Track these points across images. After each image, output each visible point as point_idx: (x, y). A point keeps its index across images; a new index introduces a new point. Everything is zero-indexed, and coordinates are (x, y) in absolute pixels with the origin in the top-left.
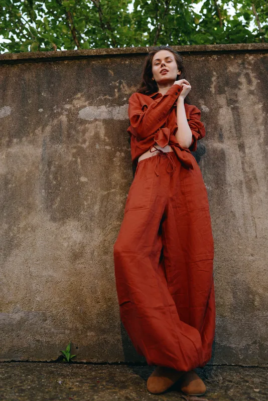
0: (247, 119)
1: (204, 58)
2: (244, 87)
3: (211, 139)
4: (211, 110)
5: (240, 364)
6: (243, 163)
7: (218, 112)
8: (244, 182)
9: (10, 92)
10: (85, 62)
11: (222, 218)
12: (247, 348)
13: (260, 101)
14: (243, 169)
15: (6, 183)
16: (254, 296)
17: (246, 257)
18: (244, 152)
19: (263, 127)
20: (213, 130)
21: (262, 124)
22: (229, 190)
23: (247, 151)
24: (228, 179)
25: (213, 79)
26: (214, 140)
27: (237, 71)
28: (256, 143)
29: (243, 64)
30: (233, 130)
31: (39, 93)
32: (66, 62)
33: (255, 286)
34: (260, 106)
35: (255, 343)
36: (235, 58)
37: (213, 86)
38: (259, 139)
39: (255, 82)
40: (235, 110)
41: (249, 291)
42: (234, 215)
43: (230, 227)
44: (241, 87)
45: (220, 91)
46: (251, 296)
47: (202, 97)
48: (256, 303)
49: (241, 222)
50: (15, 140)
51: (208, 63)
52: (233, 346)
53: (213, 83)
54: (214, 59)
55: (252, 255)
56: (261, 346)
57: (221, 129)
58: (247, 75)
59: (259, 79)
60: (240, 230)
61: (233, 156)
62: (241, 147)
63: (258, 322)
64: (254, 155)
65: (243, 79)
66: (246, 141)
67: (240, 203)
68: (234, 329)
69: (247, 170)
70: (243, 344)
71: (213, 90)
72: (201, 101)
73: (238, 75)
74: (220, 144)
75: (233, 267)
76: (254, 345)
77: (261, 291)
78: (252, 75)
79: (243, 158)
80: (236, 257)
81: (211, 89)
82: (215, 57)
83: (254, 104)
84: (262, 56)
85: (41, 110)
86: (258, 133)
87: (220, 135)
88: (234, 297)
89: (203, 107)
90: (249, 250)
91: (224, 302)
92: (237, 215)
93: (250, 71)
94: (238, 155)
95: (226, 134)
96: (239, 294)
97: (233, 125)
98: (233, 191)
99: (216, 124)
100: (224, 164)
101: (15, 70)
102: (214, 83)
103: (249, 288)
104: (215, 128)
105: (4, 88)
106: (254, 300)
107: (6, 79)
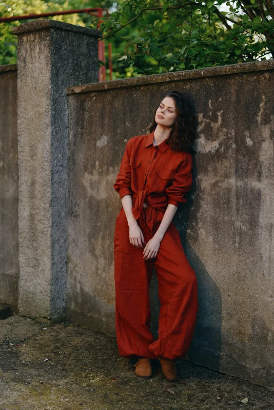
1: (256, 77)
3: (251, 177)
4: (254, 143)
5: (250, 381)
7: (260, 147)
9: (106, 121)
10: (155, 87)
11: (251, 259)
12: (257, 371)
16: (268, 332)
17: (267, 298)
20: (253, 167)
22: (260, 233)
24: (261, 220)
25: (262, 105)
26: (253, 178)
30: (272, 168)
31: (125, 123)
32: (142, 88)
33: (269, 324)
35: (264, 368)
37: (259, 114)
41: (264, 327)
42: (262, 258)
43: (258, 268)
45: (266, 121)
46: (265, 331)
47: (248, 128)
48: (269, 338)
49: (267, 265)
50: (111, 169)
51: (259, 84)
52: (248, 366)
53: (260, 110)
54: (265, 78)
55: (271, 297)
56: (268, 372)
57: (261, 167)
60: (265, 271)
61: (268, 197)
63: (268, 354)
67: (267, 246)
68: (250, 354)
70: (255, 367)
71: (259, 119)
72: (247, 134)
74: (258, 184)
75: (254, 304)
76: (263, 370)
80: (258, 296)
81: (257, 118)
82: (267, 75)
87: (259, 173)
88: (253, 330)
89: (248, 140)
90: (270, 291)
91: (244, 332)
92: (264, 258)
95: (265, 172)
96: (256, 327)
97: (272, 162)
98: (264, 233)
99: (257, 160)
100: (259, 205)
101: (108, 97)
102: (262, 110)
103: (265, 324)
104: (256, 165)
105: (102, 117)
106: (267, 335)
107: (103, 108)
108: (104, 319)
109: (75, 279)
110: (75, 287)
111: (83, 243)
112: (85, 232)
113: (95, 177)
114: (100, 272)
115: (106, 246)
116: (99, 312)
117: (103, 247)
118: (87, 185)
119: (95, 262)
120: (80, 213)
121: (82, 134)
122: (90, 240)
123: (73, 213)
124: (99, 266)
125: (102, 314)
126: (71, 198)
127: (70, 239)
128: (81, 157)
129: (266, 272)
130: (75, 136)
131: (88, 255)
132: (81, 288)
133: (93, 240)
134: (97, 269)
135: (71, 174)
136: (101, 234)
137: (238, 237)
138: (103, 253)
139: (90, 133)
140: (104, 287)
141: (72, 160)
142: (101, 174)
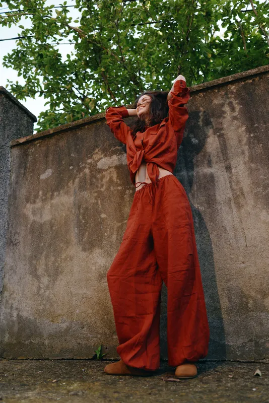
0: (232, 142)
1: (191, 98)
2: (228, 115)
3: (201, 166)
4: (200, 141)
5: (238, 360)
6: (230, 182)
7: (205, 142)
8: (232, 198)
9: (50, 158)
10: (99, 123)
11: (215, 233)
12: (244, 345)
13: (243, 124)
14: (231, 187)
15: (52, 227)
16: (247, 298)
17: (238, 265)
18: (231, 173)
19: (247, 147)
20: (202, 158)
21: (246, 144)
22: (219, 208)
23: (233, 170)
24: (218, 198)
25: (201, 114)
26: (204, 166)
27: (221, 102)
28: (242, 163)
29: (226, 94)
30: (220, 155)
31: (70, 155)
32: (86, 127)
33: (247, 290)
34: (244, 129)
35: (251, 341)
36: (219, 91)
37: (200, 120)
38: (244, 158)
39: (237, 107)
40: (221, 136)
41: (242, 295)
42: (225, 230)
43: (223, 240)
44: (225, 115)
45: (207, 124)
46: (244, 299)
47: (192, 132)
48: (250, 305)
49: (232, 234)
50: (55, 194)
51: (196, 101)
52: (231, 344)
53: (200, 118)
54: (200, 97)
55: (243, 263)
56: (257, 343)
57: (209, 156)
58: (230, 104)
59: (241, 105)
60: (231, 241)
61: (221, 177)
62: (228, 168)
63: (253, 323)
64: (240, 173)
65: (227, 109)
66: (232, 163)
67: (230, 218)
68: (231, 329)
69: (235, 187)
70: (240, 342)
71: (201, 123)
72: (191, 136)
73: (222, 105)
74: (209, 169)
75: (226, 275)
76: (250, 343)
77: (253, 294)
78: (235, 102)
79: (230, 177)
80: (229, 266)
81: (199, 123)
82: (201, 94)
83: (238, 128)
84: (243, 83)
85: (71, 167)
86: (243, 153)
87: (209, 161)
88: (229, 301)
89: (193, 140)
90: (241, 258)
91: (220, 306)
92: (228, 228)
93: (232, 100)
94: (226, 176)
95: (214, 159)
96: (233, 298)
97: (220, 150)
98: (223, 208)
99: (205, 152)
100: (214, 186)
101: (53, 141)
102: (202, 117)
103: (242, 292)
104: (204, 156)
105: (46, 156)
106: (247, 303)
107: (48, 149)
108: (47, 342)
109: (11, 307)
110: (11, 316)
111: (22, 267)
112: (25, 256)
113: (39, 204)
114: (42, 291)
115: (50, 263)
116: (40, 335)
117: (46, 265)
118: (29, 213)
119: (36, 283)
120: (21, 239)
121: (25, 174)
122: (31, 263)
123: (12, 242)
124: (42, 286)
125: (45, 336)
126: (10, 230)
127: (8, 267)
128: (23, 192)
129: (233, 242)
130: (17, 177)
131: (29, 278)
132: (18, 315)
133: (34, 262)
134: (39, 288)
135: (12, 208)
136: (44, 253)
137: (197, 218)
138: (47, 271)
139: (33, 171)
140: (48, 306)
141: (14, 196)
142: (44, 201)
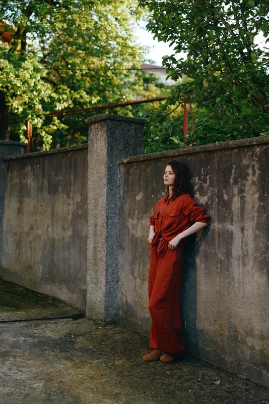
0: (249, 207)
1: (229, 152)
2: (250, 178)
3: (227, 222)
4: (229, 198)
5: (228, 370)
6: (242, 242)
7: (232, 201)
8: (241, 256)
9: (142, 183)
11: (228, 280)
12: (232, 362)
13: (258, 191)
14: (242, 246)
15: (142, 243)
16: (238, 334)
17: (237, 309)
18: (244, 234)
19: (257, 214)
20: (228, 215)
21: (256, 211)
22: (233, 262)
23: (245, 232)
24: (233, 253)
25: (233, 171)
27: (248, 163)
28: (251, 228)
29: (252, 156)
30: (239, 216)
31: (153, 184)
32: (163, 160)
33: (239, 328)
34: (257, 195)
35: (236, 361)
36: (248, 151)
37: (232, 178)
38: (253, 223)
39: (258, 172)
40: (242, 198)
41: (236, 331)
42: (234, 280)
43: (231, 287)
44: (248, 178)
45: (236, 183)
46: (236, 333)
47: (225, 188)
49: (237, 285)
50: (144, 216)
51: (232, 157)
52: (226, 359)
54: (235, 153)
55: (240, 308)
56: (239, 364)
57: (233, 215)
58: (253, 166)
59: (260, 171)
61: (237, 236)
62: (242, 229)
63: (239, 350)
64: (249, 236)
65: (250, 171)
66: (245, 225)
67: (237, 272)
68: (228, 350)
69: (244, 248)
70: (231, 360)
71: (231, 181)
72: (224, 191)
73: (248, 166)
74: (231, 227)
75: (229, 313)
77: (242, 332)
78: (257, 166)
79: (242, 238)
80: (232, 307)
82: (236, 150)
83: (254, 193)
84: (265, 147)
85: (153, 196)
86: (253, 219)
87: (232, 219)
88: (229, 332)
89: (225, 195)
90: (239, 304)
91: (224, 333)
92: (235, 280)
93: (255, 163)
94: (240, 236)
95: (235, 219)
96: (231, 330)
97: (240, 211)
98: (235, 262)
99: (231, 210)
100: (232, 242)
101: (143, 166)
102: (233, 175)
103: (236, 328)
104: (230, 213)
105: (139, 179)
106: (238, 337)
107: (140, 173)
108: (139, 322)
109: (122, 294)
110: (122, 299)
111: (127, 268)
112: (128, 259)
113: (135, 221)
114: (137, 288)
115: (141, 270)
116: (136, 317)
117: (139, 271)
118: (130, 226)
119: (134, 281)
120: (126, 246)
121: (128, 192)
122: (131, 266)
123: (122, 246)
124: (137, 284)
125: (139, 319)
126: (121, 236)
127: (120, 265)
128: (127, 207)
129: (237, 290)
130: (124, 193)
131: (130, 276)
132: (126, 300)
133: (133, 266)
134: (135, 286)
135: (121, 219)
136: (138, 261)
137: (219, 265)
138: (139, 275)
139: (132, 191)
140: (140, 299)
141: (122, 209)
142: (138, 219)
